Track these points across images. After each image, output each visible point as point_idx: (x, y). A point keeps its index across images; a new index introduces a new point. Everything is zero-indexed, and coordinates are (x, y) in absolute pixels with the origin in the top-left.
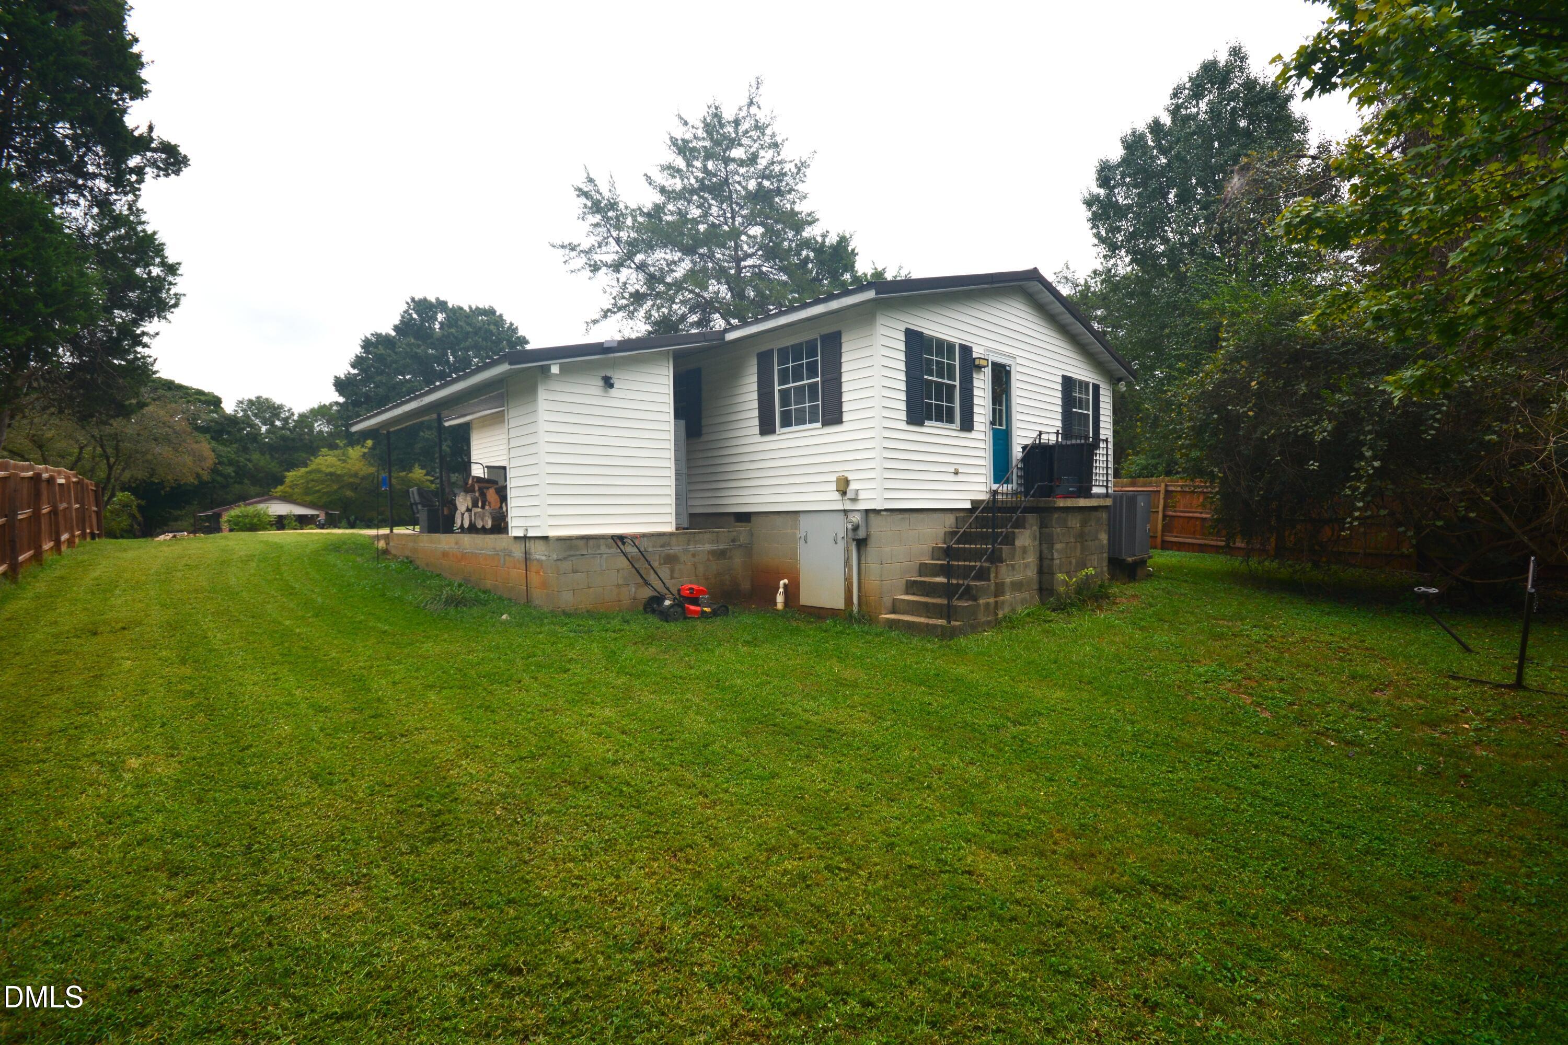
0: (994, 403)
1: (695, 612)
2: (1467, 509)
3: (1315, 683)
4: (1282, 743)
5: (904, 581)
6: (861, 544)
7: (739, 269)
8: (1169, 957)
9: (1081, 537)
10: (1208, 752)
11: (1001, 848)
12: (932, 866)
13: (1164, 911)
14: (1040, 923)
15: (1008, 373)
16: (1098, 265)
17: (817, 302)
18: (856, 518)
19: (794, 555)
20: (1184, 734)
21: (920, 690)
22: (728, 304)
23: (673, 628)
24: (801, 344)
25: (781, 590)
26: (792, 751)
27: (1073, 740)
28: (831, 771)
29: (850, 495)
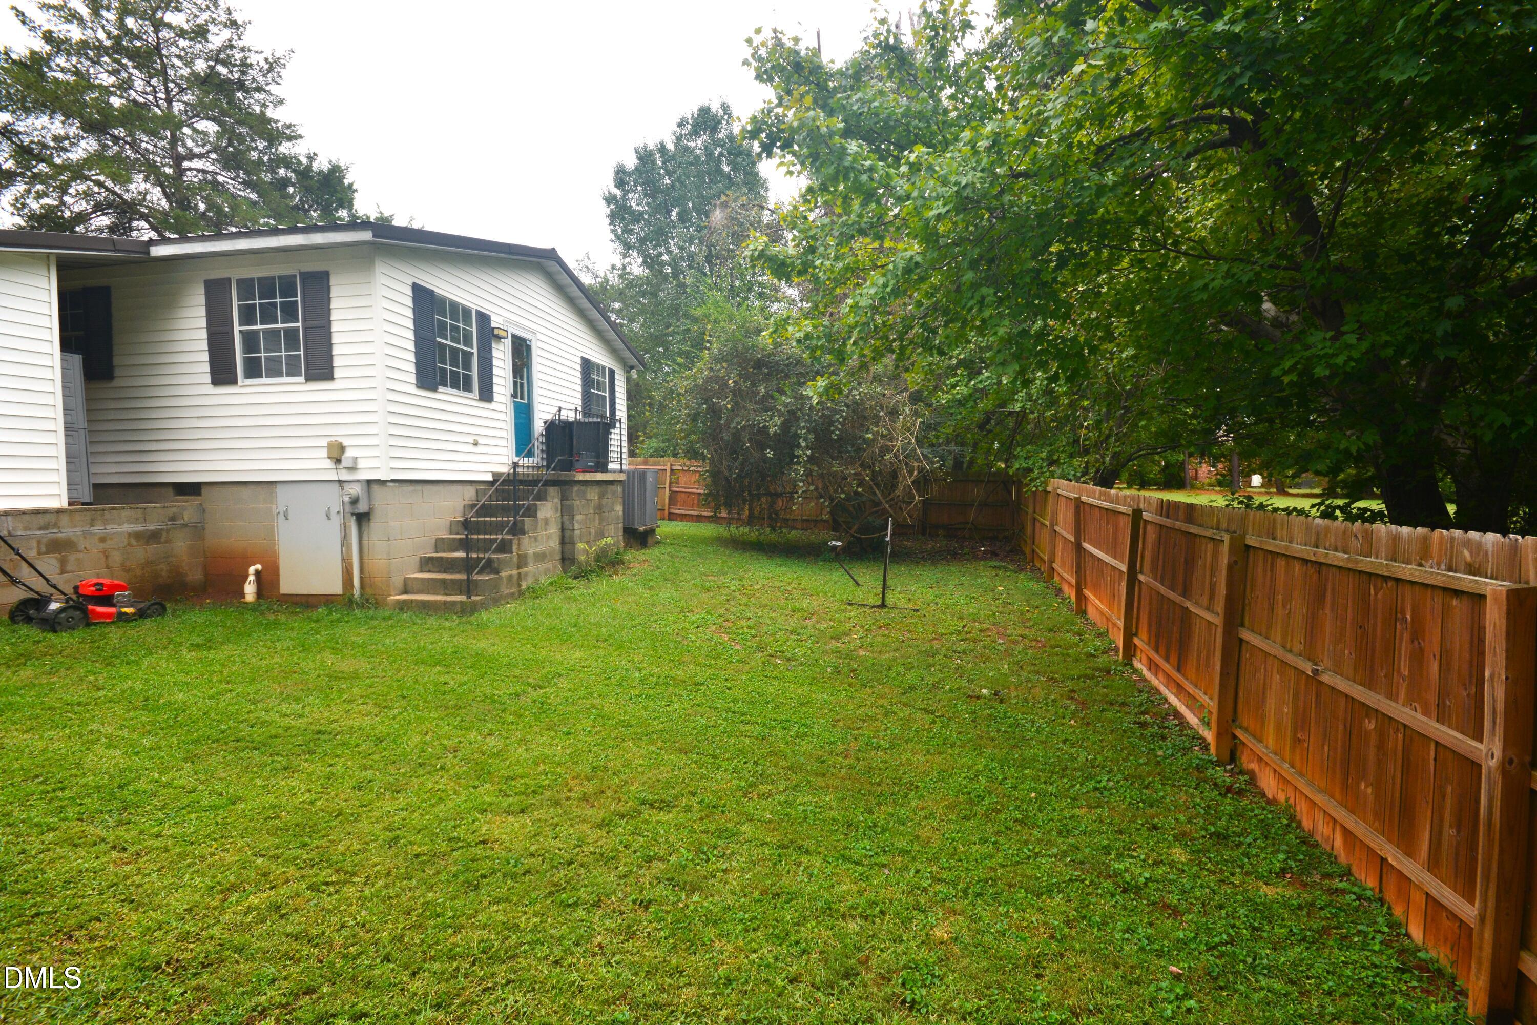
0: (515, 376)
1: (109, 615)
2: (858, 486)
3: (770, 618)
4: (747, 667)
5: (417, 558)
6: (362, 519)
7: (180, 172)
8: (661, 859)
9: (599, 509)
10: (697, 684)
11: (517, 808)
12: (444, 847)
13: (658, 822)
14: (553, 867)
15: (529, 348)
16: (618, 261)
17: (293, 230)
18: (356, 490)
19: (270, 534)
20: (680, 672)
21: (435, 670)
22: (165, 214)
23: (64, 639)
24: (273, 278)
25: (252, 578)
26: (262, 766)
27: (589, 693)
28: (319, 778)
29: (345, 463)
